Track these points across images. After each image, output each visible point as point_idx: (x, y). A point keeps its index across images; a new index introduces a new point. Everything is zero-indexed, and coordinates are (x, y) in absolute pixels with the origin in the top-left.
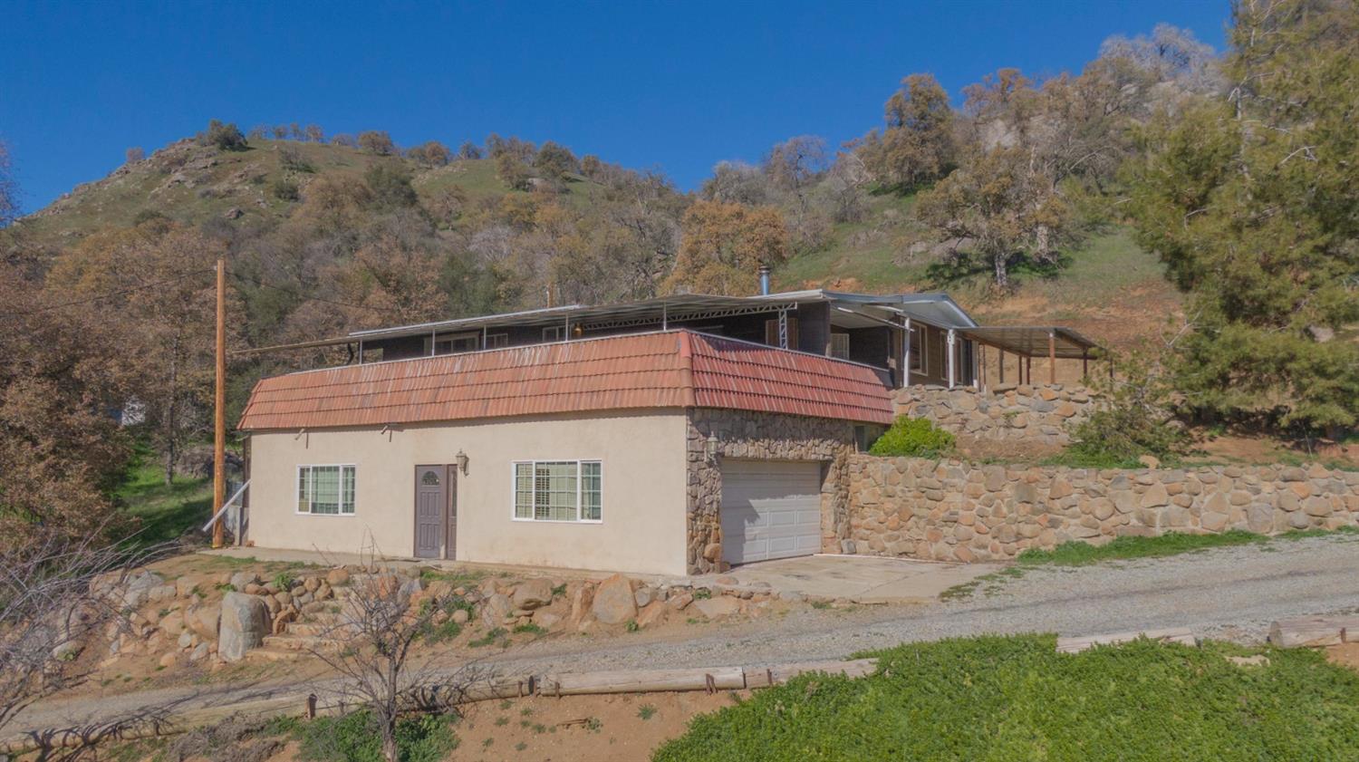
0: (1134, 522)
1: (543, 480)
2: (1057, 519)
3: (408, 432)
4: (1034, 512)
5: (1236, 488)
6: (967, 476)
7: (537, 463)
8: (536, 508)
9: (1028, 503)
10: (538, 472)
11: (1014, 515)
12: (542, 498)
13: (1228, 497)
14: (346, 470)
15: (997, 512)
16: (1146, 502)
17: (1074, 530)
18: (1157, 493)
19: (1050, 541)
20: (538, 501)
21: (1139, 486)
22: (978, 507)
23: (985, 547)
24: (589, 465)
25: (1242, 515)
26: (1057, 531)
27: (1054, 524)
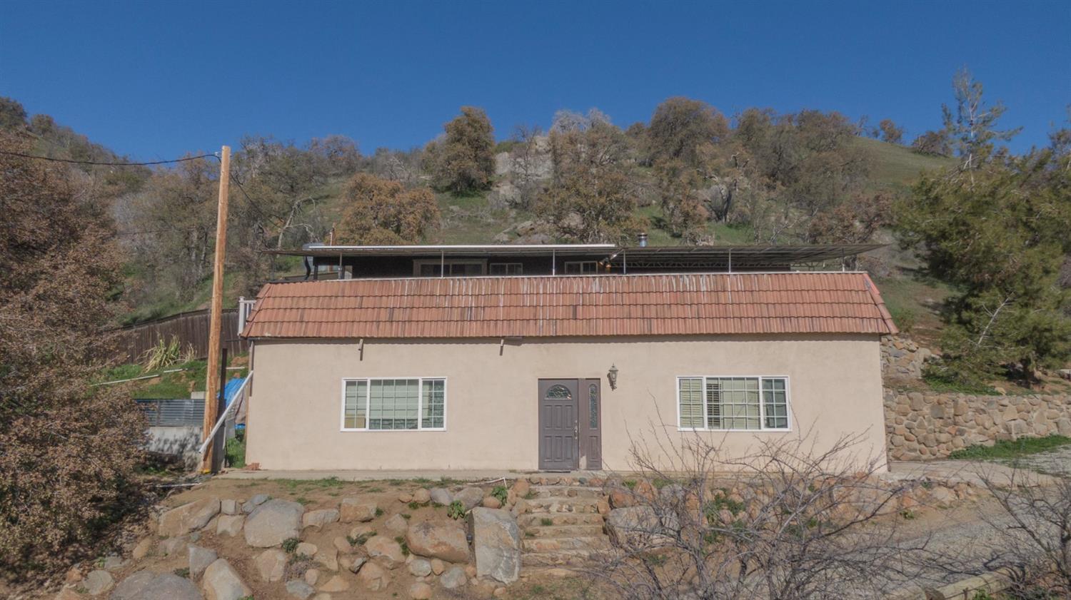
0: (1002, 431)
1: (714, 393)
2: (963, 430)
3: (526, 347)
4: (946, 425)
5: (1050, 408)
6: (896, 400)
7: (708, 379)
8: (709, 418)
9: (940, 418)
10: (709, 386)
11: (932, 427)
12: (714, 410)
13: (1046, 414)
14: (428, 383)
15: (921, 426)
16: (1007, 417)
17: (974, 437)
18: (1011, 413)
19: (960, 443)
20: (710, 413)
21: (1001, 407)
22: (906, 422)
23: (915, 450)
24: (771, 381)
25: (1054, 426)
26: (963, 437)
27: (961, 433)
